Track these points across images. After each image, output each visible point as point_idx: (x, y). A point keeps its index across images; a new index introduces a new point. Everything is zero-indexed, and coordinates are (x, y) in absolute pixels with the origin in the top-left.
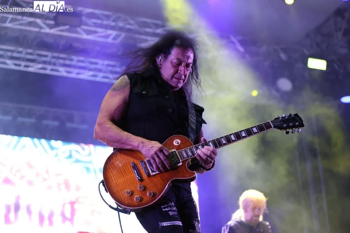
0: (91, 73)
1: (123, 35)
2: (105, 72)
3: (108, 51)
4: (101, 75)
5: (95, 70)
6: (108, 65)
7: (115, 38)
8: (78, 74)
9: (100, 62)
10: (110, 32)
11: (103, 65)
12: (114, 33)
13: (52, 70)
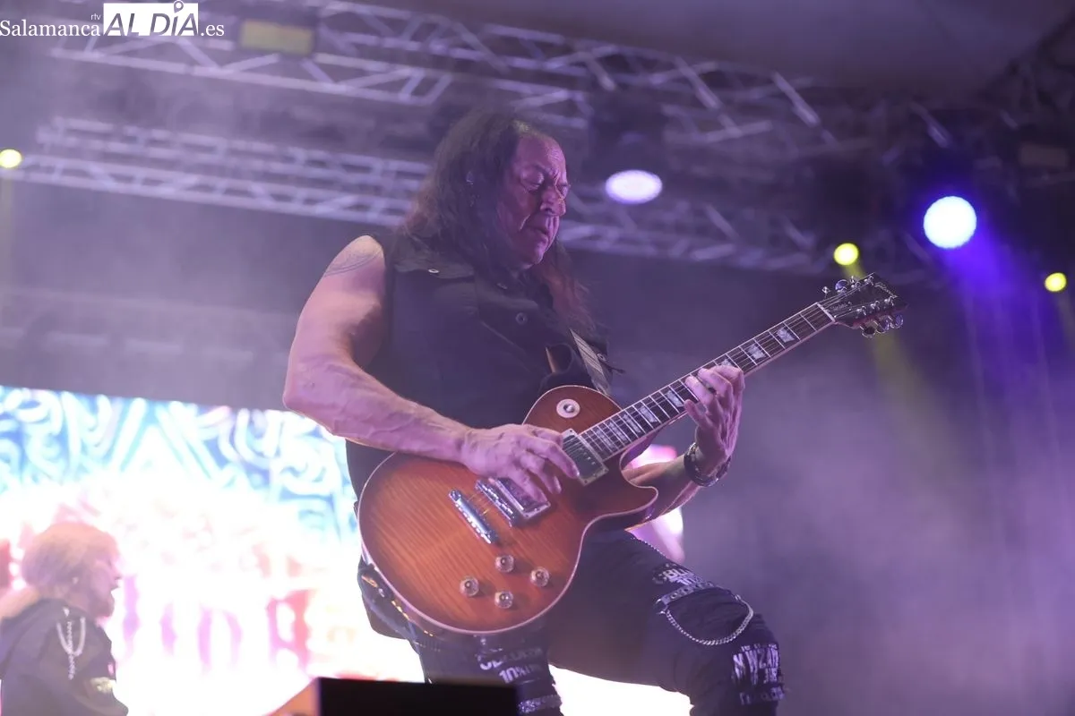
0: (349, 199)
1: (446, 78)
2: (392, 195)
3: (400, 130)
4: (381, 203)
5: (362, 188)
6: (401, 174)
7: (418, 92)
8: (310, 201)
9: (377, 164)
10: (405, 71)
11: (385, 173)
12: (415, 74)
13: (229, 191)
